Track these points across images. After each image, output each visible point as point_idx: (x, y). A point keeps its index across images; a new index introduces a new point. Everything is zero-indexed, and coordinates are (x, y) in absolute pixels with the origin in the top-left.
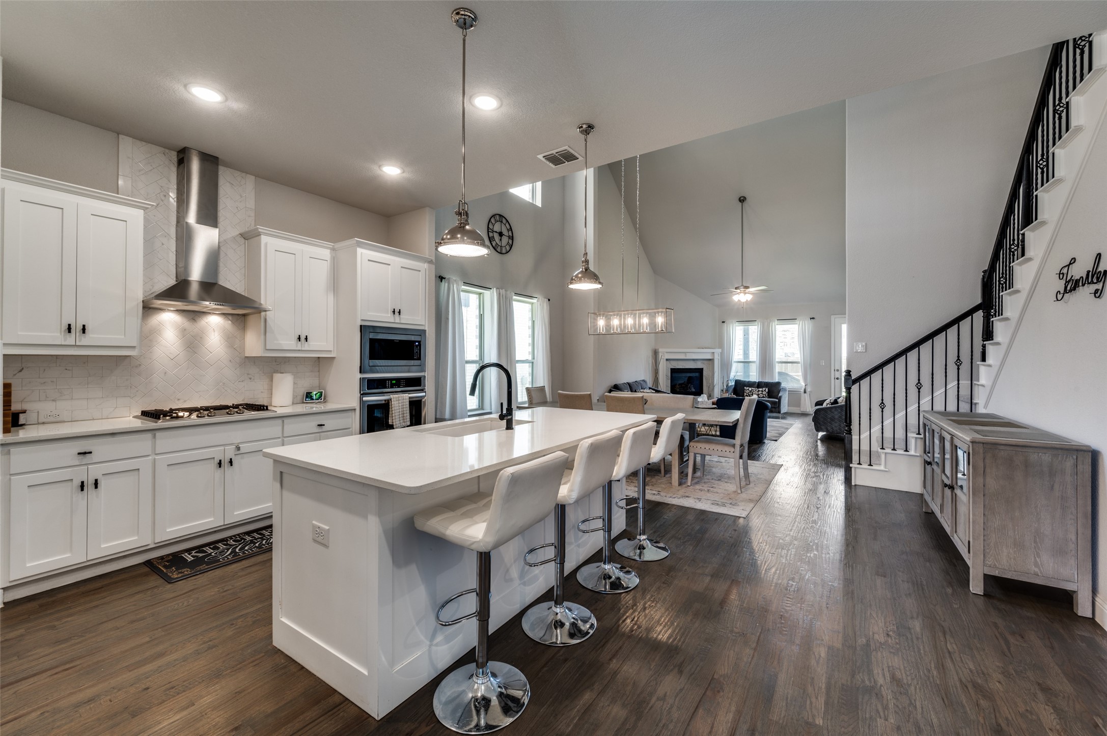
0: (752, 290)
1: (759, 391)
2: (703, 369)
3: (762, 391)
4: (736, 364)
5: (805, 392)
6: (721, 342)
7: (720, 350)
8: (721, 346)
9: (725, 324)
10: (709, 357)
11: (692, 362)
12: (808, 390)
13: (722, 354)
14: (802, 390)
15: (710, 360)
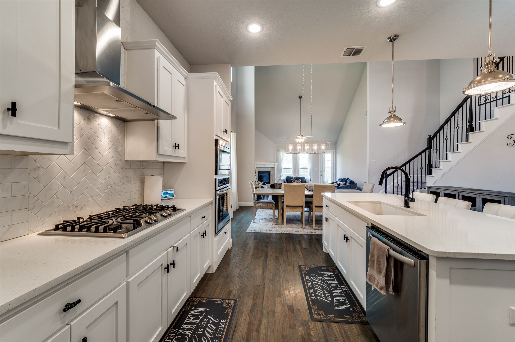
0: (304, 137)
1: (297, 181)
2: (270, 171)
3: (299, 181)
4: (284, 169)
5: (310, 181)
6: (277, 159)
7: (277, 163)
8: (277, 161)
9: (279, 152)
10: (273, 166)
11: (266, 168)
12: (311, 180)
13: (278, 165)
14: (309, 180)
15: (273, 167)
